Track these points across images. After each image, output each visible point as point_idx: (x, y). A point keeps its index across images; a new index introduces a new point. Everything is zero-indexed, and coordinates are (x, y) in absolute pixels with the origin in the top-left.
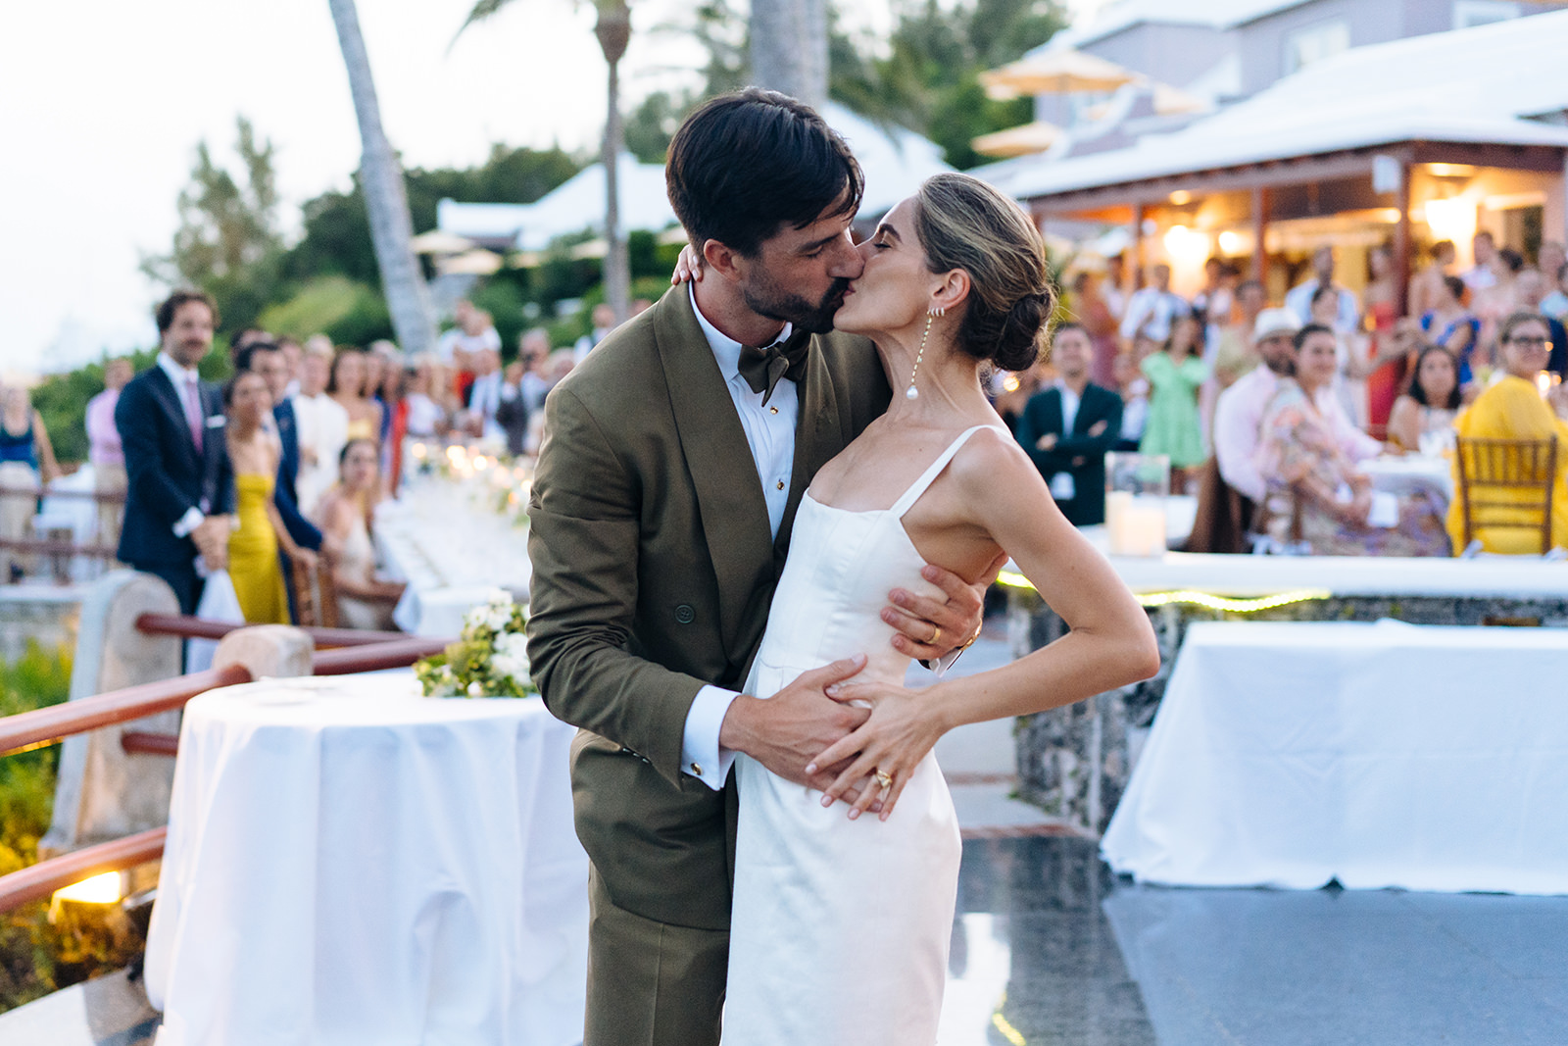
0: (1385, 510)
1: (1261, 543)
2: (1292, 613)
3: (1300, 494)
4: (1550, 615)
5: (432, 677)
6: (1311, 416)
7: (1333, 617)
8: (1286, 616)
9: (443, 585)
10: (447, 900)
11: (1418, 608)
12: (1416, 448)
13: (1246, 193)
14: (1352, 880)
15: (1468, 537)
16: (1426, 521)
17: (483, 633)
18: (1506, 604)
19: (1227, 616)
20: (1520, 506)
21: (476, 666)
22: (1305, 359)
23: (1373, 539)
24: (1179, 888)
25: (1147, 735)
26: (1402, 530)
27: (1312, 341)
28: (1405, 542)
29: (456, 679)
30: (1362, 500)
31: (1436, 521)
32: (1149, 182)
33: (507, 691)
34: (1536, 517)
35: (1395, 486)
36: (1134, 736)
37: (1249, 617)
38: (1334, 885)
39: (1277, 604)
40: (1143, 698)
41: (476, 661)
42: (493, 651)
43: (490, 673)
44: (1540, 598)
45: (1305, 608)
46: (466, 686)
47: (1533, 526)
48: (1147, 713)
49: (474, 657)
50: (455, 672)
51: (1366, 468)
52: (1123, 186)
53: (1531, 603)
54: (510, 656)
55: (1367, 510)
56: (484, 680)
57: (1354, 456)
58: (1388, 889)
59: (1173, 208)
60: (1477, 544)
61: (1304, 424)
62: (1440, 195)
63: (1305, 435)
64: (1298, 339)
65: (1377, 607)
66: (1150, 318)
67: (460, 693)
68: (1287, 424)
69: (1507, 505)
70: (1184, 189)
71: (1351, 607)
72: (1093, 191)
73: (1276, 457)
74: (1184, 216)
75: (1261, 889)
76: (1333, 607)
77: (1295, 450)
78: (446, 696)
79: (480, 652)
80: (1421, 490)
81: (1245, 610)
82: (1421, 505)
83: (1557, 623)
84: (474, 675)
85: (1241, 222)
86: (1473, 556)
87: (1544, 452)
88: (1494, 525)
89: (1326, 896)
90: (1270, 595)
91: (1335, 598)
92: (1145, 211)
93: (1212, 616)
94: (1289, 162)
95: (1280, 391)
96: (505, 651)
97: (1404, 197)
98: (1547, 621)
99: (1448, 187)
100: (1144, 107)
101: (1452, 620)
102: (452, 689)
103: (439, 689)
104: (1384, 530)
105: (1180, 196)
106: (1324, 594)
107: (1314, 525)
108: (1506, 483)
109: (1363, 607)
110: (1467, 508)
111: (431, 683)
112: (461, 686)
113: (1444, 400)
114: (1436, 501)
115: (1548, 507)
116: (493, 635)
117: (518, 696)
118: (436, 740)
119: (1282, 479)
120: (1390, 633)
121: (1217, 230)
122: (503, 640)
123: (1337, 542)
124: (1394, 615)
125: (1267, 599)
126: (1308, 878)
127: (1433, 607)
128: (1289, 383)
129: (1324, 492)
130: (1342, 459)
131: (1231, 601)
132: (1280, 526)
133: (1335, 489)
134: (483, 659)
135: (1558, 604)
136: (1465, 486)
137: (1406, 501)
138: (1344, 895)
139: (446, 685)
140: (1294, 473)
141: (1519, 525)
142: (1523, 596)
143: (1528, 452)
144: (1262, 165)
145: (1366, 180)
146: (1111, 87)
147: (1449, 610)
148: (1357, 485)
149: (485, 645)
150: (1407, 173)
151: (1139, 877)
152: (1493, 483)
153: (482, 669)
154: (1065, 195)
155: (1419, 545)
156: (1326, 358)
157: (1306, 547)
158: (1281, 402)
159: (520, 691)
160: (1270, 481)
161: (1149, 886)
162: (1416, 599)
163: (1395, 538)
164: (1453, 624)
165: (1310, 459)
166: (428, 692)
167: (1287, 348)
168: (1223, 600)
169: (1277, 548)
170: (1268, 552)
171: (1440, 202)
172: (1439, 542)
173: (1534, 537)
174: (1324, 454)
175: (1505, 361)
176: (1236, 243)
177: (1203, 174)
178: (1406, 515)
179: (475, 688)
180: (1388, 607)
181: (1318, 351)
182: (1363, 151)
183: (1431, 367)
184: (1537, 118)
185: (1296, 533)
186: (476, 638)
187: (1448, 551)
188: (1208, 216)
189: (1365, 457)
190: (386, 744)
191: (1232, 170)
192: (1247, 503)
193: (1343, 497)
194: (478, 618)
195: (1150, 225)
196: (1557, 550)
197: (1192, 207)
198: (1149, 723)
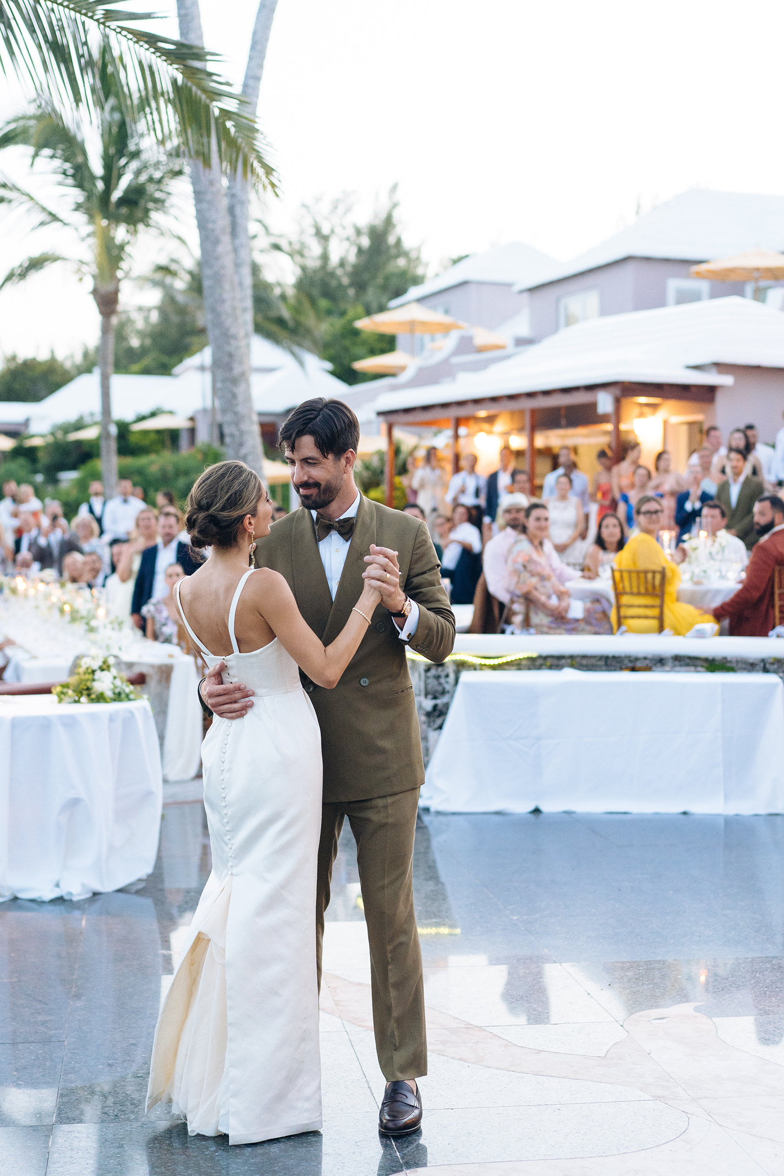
0: (577, 610)
1: (509, 629)
2: (517, 665)
3: (529, 600)
4: (655, 665)
5: (62, 693)
6: (535, 556)
7: (539, 668)
8: (514, 668)
9: (34, 657)
10: (75, 803)
11: (584, 662)
12: (597, 575)
13: (522, 412)
14: (545, 808)
15: (620, 624)
16: (599, 616)
17: (90, 670)
18: (632, 659)
19: (482, 667)
20: (646, 607)
21: (85, 687)
22: (531, 523)
23: (569, 626)
24: (454, 814)
25: (439, 734)
26: (587, 620)
27: (535, 513)
28: (588, 628)
29: (74, 694)
30: (564, 604)
31: (605, 615)
32: (461, 403)
33: (101, 700)
34: (655, 612)
35: (582, 596)
36: (432, 735)
37: (494, 668)
38: (537, 811)
39: (509, 660)
40: (436, 713)
41: (85, 685)
42: (94, 680)
43: (92, 692)
44: (649, 656)
45: (524, 662)
46: (79, 699)
47: (653, 618)
48: (439, 722)
49: (84, 683)
50: (74, 691)
51: (570, 585)
52: (445, 406)
53: (645, 658)
54: (103, 682)
55: (567, 610)
56: (89, 695)
57: (562, 579)
58: (565, 812)
59: (476, 419)
60: (623, 628)
61: (531, 560)
62: (641, 415)
63: (531, 567)
64: (528, 511)
65: (563, 662)
66: (463, 491)
67: (76, 702)
68: (520, 560)
69: (639, 606)
70: (484, 410)
71: (549, 662)
72: (426, 408)
73: (515, 579)
74: (485, 426)
75: (498, 813)
76: (539, 662)
77: (525, 575)
78: (70, 703)
79: (87, 680)
80: (597, 598)
81: (492, 664)
82: (597, 606)
83: (659, 669)
84: (85, 692)
85: (520, 430)
86: (623, 633)
87: (658, 577)
88: (633, 617)
89: (531, 816)
90: (505, 656)
91: (540, 657)
92: (458, 422)
93: (474, 667)
94: (547, 393)
95: (516, 542)
96: (99, 680)
97: (617, 416)
98: (654, 668)
99: (646, 410)
100: (466, 345)
101: (604, 668)
102: (72, 700)
103: (66, 699)
104: (577, 620)
105: (482, 414)
106: (534, 655)
107: (538, 618)
108: (639, 594)
109: (555, 662)
110: (619, 607)
111: (62, 696)
112: (77, 698)
113: (615, 546)
114: (605, 604)
115: (661, 607)
116: (93, 672)
117: (107, 702)
118: (70, 723)
119: (518, 592)
120: (569, 674)
121: (507, 434)
122: (98, 674)
123: (550, 628)
124: (572, 666)
125: (504, 658)
126: (523, 807)
127: (593, 661)
128: (523, 537)
129: (543, 598)
130: (554, 580)
131: (484, 660)
132: (518, 619)
133: (549, 597)
134: (89, 684)
135: (659, 658)
136: (618, 595)
137: (589, 605)
138: (541, 816)
139: (70, 697)
140: (525, 589)
141: (647, 617)
142: (641, 655)
143: (650, 576)
144: (531, 395)
145: (593, 406)
146: (446, 329)
147: (602, 663)
148: (561, 595)
149: (90, 677)
150: (618, 401)
151: (432, 809)
152: (632, 594)
153: (88, 689)
154: (407, 411)
155: (596, 629)
156: (543, 523)
157: (532, 631)
158: (518, 547)
159: (108, 700)
160: (512, 593)
161: (438, 813)
162: (584, 657)
163: (582, 625)
164: (605, 671)
165: (534, 580)
166: (60, 701)
167: (521, 515)
168: (479, 659)
169: (517, 631)
170: (513, 633)
171: (642, 420)
172: (607, 626)
173: (654, 623)
174: (543, 578)
175: (639, 524)
176: (518, 442)
177: (494, 399)
178: (588, 611)
179: (84, 699)
180: (569, 661)
181: (538, 519)
182: (591, 388)
183: (607, 526)
184: (697, 368)
185: (527, 624)
186: (85, 673)
187: (611, 632)
188: (500, 426)
189: (569, 580)
190: (45, 725)
191: (512, 397)
192: (502, 605)
193: (554, 601)
194: (86, 663)
195: (462, 431)
196: (667, 631)
197: (490, 419)
198: (440, 727)
